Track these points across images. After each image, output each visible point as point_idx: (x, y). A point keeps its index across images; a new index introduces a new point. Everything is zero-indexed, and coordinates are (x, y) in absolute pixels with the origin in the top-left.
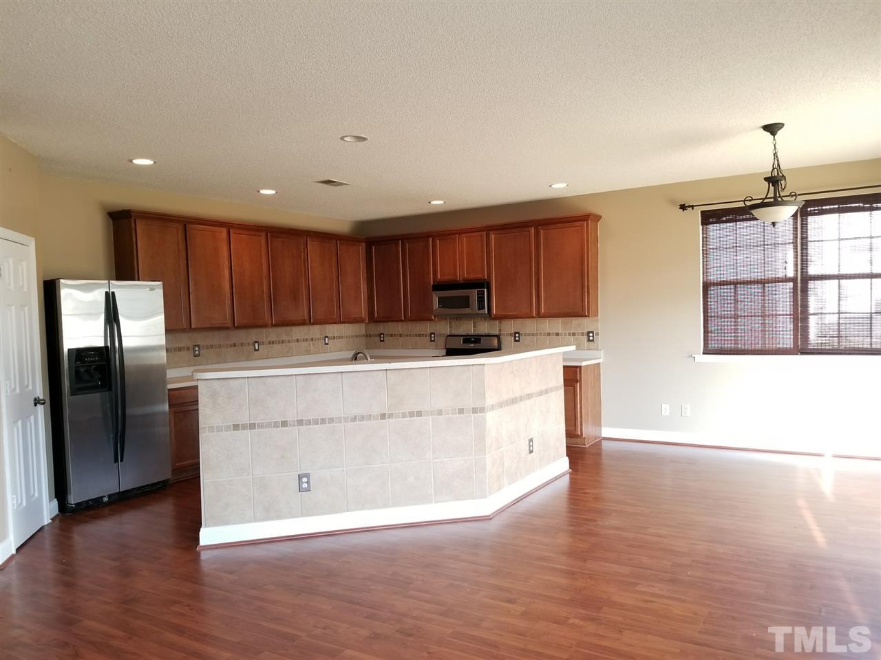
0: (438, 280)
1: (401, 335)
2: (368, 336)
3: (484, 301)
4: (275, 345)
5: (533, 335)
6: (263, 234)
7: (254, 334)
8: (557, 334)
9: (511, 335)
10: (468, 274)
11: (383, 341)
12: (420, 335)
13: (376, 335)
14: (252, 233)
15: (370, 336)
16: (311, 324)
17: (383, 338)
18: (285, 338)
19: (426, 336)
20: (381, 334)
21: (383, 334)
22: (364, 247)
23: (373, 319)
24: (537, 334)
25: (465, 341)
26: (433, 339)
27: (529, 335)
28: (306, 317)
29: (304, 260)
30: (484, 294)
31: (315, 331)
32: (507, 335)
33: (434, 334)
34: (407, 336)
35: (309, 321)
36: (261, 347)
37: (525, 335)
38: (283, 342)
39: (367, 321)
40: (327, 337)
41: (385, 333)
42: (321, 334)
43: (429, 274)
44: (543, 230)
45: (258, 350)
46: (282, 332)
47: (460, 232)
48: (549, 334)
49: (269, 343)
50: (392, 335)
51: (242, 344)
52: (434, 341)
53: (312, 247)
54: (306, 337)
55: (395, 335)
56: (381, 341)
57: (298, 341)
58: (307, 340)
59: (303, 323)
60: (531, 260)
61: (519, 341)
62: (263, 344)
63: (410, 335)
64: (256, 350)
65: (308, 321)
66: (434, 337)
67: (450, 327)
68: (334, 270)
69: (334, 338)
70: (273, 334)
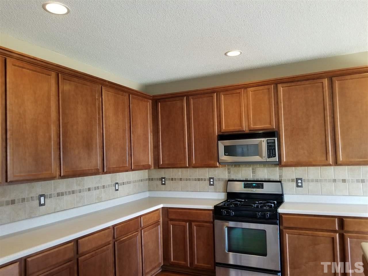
0: (222, 131)
1: (181, 179)
2: (150, 179)
3: (275, 149)
4: (65, 197)
5: (317, 181)
6: (53, 74)
7: (39, 188)
8: (344, 181)
9: (293, 180)
10: (255, 124)
11: (164, 184)
12: (199, 180)
13: (157, 179)
14: (38, 69)
15: (152, 179)
16: (104, 173)
17: (165, 181)
18: (76, 188)
19: (205, 180)
20: (162, 178)
21: (164, 178)
22: (151, 103)
23: (157, 165)
24: (321, 181)
25: (246, 186)
26: (212, 183)
27: (312, 181)
28: (99, 166)
29: (99, 108)
30: (274, 143)
31: (107, 179)
32: (289, 180)
33: (213, 178)
34: (187, 180)
35: (103, 170)
36: (48, 201)
37: (308, 181)
38: (73, 192)
39: (153, 167)
40: (117, 183)
41: (166, 177)
42: (111, 182)
43: (213, 125)
44: (337, 81)
45: (44, 205)
46: (74, 183)
47: (246, 87)
48: (335, 181)
49: (58, 195)
50: (172, 179)
51: (23, 200)
52: (213, 185)
53: (107, 96)
54: (97, 186)
55: (175, 179)
56: (162, 184)
57: (89, 189)
58: (98, 188)
59: (96, 173)
60: (324, 109)
61: (301, 186)
62: (51, 196)
63: (189, 179)
64: (41, 205)
65: (101, 171)
66: (213, 182)
67: (229, 173)
68: (127, 121)
69: (123, 184)
70: (63, 185)
